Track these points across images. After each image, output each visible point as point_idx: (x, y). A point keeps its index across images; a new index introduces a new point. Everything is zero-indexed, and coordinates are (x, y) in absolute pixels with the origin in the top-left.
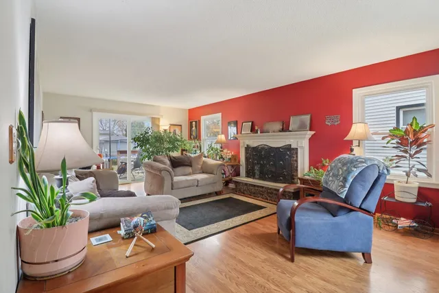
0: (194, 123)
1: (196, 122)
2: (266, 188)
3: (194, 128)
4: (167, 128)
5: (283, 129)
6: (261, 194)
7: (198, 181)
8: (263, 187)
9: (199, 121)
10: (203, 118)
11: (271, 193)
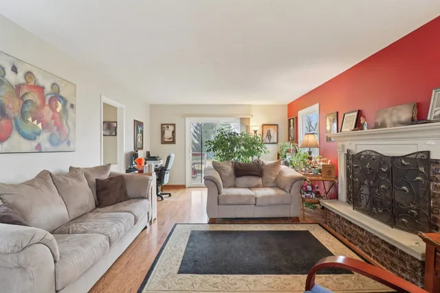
0: (292, 121)
1: (293, 119)
2: (367, 232)
3: (292, 128)
4: (258, 129)
5: (412, 120)
6: (359, 241)
7: (256, 198)
8: (363, 230)
9: (297, 118)
10: (300, 113)
11: (377, 246)
